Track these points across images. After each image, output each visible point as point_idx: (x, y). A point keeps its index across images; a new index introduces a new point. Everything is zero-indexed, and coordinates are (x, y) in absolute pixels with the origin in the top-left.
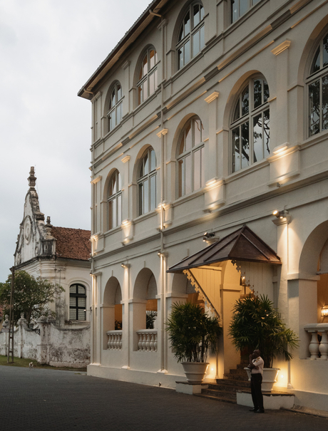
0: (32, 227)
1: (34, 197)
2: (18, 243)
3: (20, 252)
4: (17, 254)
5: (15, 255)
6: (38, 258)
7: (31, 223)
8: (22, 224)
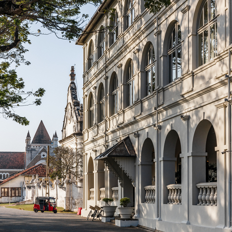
0: (72, 110)
1: (73, 89)
2: (64, 122)
3: (65, 128)
4: (64, 130)
5: (62, 131)
6: (74, 134)
7: (71, 108)
8: (66, 108)
